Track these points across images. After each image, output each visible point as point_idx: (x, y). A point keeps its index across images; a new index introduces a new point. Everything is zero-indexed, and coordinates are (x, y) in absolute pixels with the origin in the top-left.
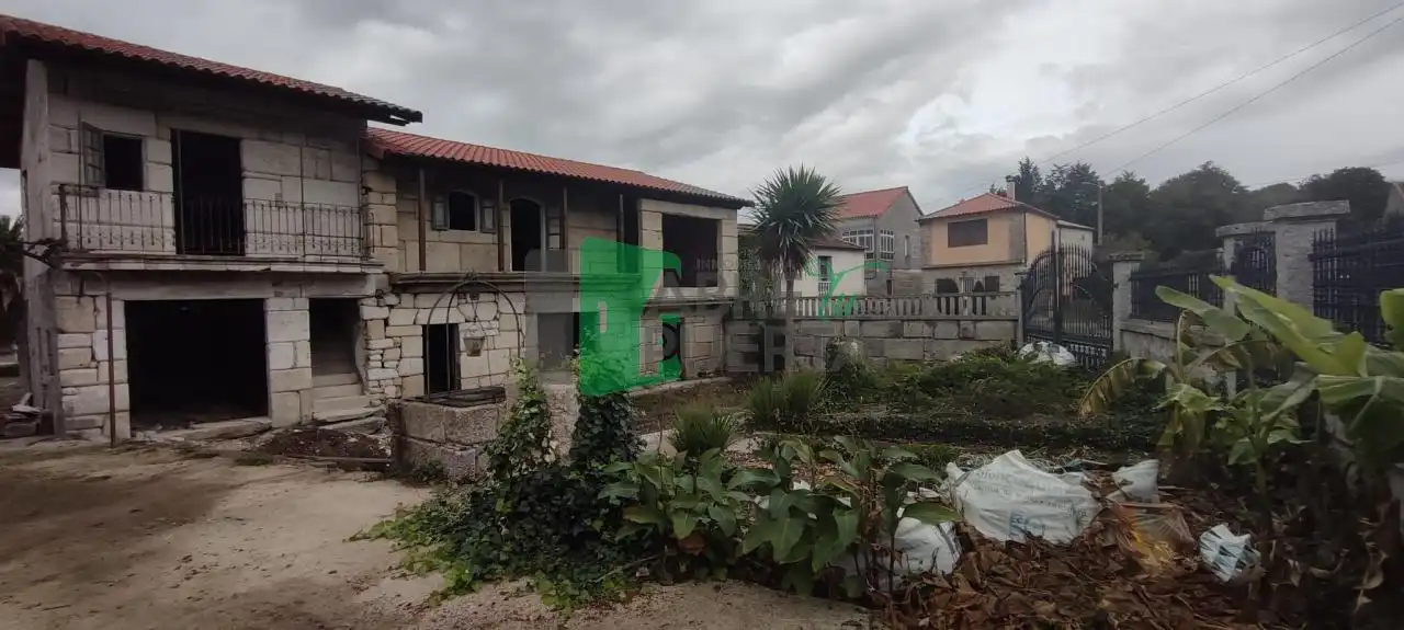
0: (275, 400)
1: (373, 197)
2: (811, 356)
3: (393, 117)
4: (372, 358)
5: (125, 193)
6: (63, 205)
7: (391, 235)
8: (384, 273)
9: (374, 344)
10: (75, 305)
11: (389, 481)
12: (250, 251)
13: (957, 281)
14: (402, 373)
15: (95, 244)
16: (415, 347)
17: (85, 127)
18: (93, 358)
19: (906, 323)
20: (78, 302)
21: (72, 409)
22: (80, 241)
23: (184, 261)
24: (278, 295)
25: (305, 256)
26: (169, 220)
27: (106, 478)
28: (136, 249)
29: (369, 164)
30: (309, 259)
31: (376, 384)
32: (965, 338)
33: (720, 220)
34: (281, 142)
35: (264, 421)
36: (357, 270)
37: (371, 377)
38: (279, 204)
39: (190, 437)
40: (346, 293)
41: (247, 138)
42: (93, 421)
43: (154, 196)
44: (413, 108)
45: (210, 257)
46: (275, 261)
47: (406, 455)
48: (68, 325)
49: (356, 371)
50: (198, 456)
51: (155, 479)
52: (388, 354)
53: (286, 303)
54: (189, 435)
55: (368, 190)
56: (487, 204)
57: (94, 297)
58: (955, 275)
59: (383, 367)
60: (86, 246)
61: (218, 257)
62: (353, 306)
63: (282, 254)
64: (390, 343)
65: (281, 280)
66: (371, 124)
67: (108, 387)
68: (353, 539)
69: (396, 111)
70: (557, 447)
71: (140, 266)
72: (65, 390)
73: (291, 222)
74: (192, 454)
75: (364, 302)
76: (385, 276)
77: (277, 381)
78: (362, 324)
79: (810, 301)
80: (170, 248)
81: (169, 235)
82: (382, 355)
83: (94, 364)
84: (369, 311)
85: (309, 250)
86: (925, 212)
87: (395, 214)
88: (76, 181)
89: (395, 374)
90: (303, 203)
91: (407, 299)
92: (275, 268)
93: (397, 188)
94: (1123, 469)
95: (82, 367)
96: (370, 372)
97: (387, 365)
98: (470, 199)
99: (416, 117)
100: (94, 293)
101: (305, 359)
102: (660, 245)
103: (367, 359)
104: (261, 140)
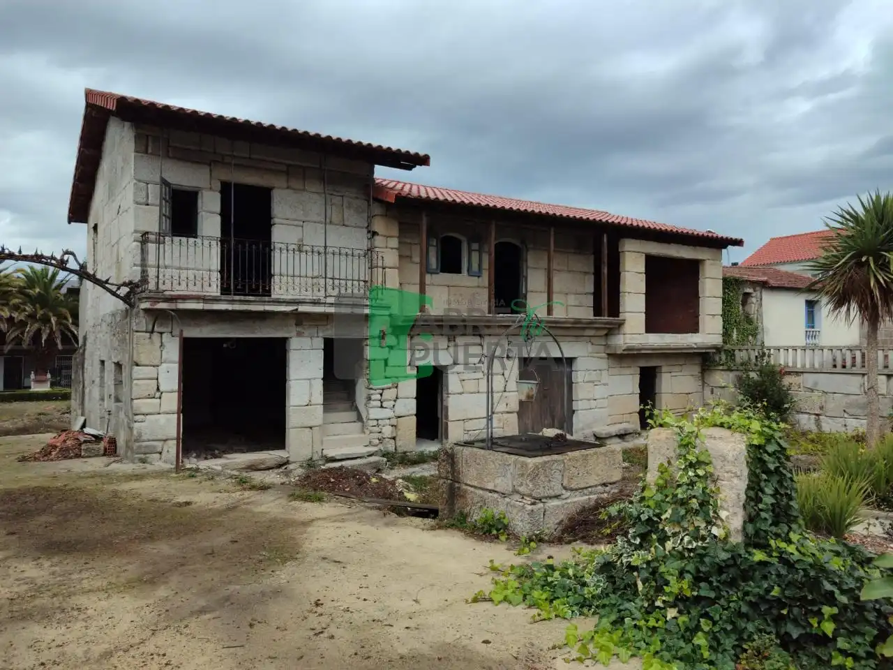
0: (292, 435)
1: (378, 241)
2: (817, 415)
3: (402, 162)
4: (373, 397)
5: (184, 240)
6: (144, 252)
7: (393, 279)
10: (147, 341)
12: (278, 294)
14: (398, 414)
15: (168, 286)
16: (409, 388)
17: (164, 182)
18: (158, 389)
20: (150, 338)
21: (140, 435)
22: (157, 283)
23: (225, 301)
24: (299, 334)
25: (326, 297)
26: (215, 262)
28: (197, 291)
29: (377, 209)
31: (375, 423)
33: (702, 261)
34: (304, 190)
35: (282, 454)
36: (366, 311)
37: (372, 416)
38: (302, 249)
39: (224, 466)
40: (353, 334)
41: (279, 188)
42: (154, 447)
43: (206, 242)
44: (421, 152)
45: (252, 298)
46: (300, 302)
48: (141, 358)
49: (357, 409)
52: (386, 394)
53: (305, 342)
54: (226, 465)
55: (375, 234)
56: (475, 246)
57: (161, 333)
59: (382, 407)
60: (161, 287)
62: (357, 346)
63: (307, 296)
65: (300, 319)
67: (165, 415)
72: (137, 418)
73: (311, 265)
75: (368, 342)
77: (294, 418)
78: (366, 364)
79: (799, 351)
80: (215, 290)
81: (216, 277)
82: (381, 395)
83: (158, 395)
87: (397, 258)
88: (157, 231)
89: (392, 414)
90: (326, 247)
92: (301, 308)
93: (400, 230)
95: (149, 397)
96: (371, 411)
97: (385, 404)
98: (459, 242)
99: (424, 160)
100: (161, 330)
101: (318, 397)
102: (642, 287)
103: (369, 399)
104: (288, 188)
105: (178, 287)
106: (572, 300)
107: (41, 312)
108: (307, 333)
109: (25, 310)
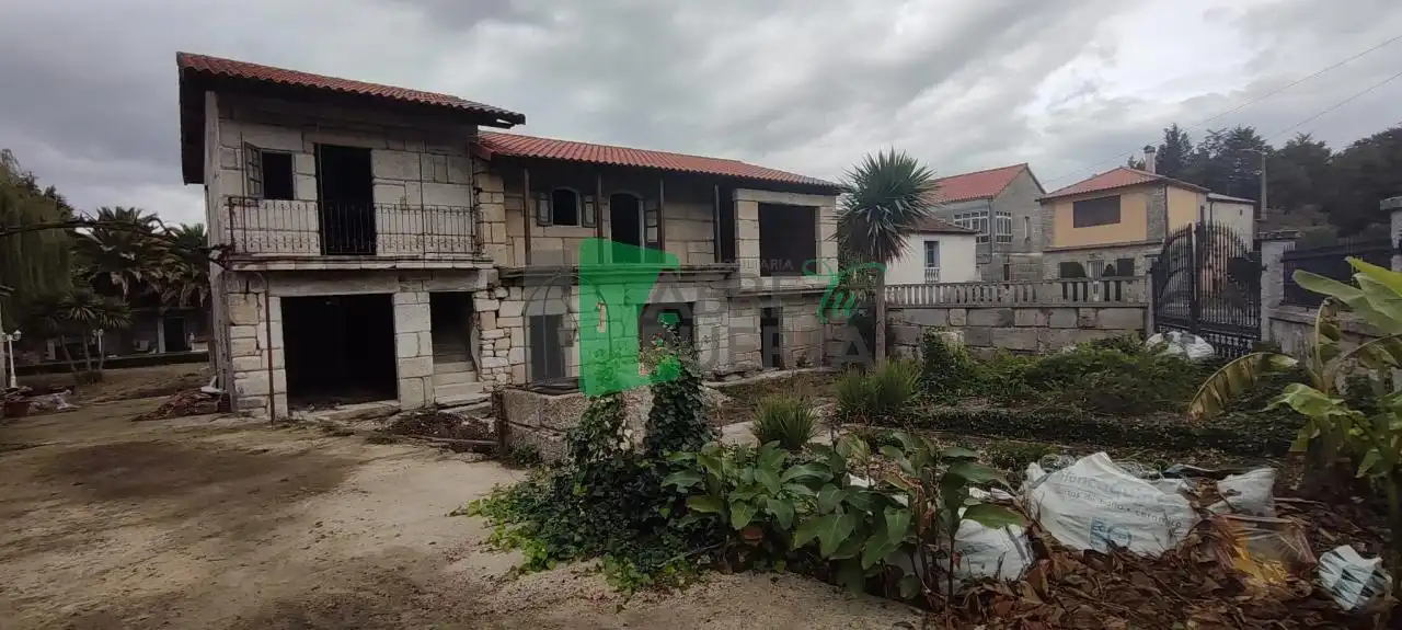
0: (403, 385)
1: (483, 196)
2: (915, 346)
3: (499, 121)
4: (485, 347)
5: (278, 202)
6: (232, 214)
7: (500, 233)
8: (494, 268)
9: (487, 334)
10: (243, 302)
11: (491, 462)
12: (380, 253)
13: (1084, 265)
14: (512, 362)
15: (256, 248)
16: (520, 338)
17: (246, 146)
18: (258, 347)
19: (1017, 312)
20: (245, 299)
21: (242, 391)
22: (245, 246)
23: (326, 261)
24: (404, 290)
25: (425, 254)
26: (314, 224)
27: (265, 451)
28: (287, 252)
29: (479, 167)
30: (428, 256)
31: (489, 371)
32: (1085, 328)
33: (818, 207)
34: (403, 150)
35: (394, 403)
36: (469, 265)
37: (484, 366)
38: (405, 208)
39: (334, 417)
40: (462, 287)
41: (376, 149)
42: (259, 402)
43: (302, 204)
44: (517, 111)
45: (347, 257)
46: (398, 259)
47: (507, 438)
48: (238, 318)
49: (472, 359)
50: (337, 435)
51: (303, 453)
52: (499, 344)
53: (410, 296)
54: (334, 415)
55: (480, 190)
56: (589, 199)
57: (257, 294)
58: (1081, 259)
59: (495, 356)
60: (249, 249)
61: (354, 257)
62: (467, 299)
63: (406, 253)
64: (500, 333)
65: (405, 276)
66: (480, 128)
67: (267, 372)
68: (453, 514)
69: (502, 115)
70: (632, 435)
71: (292, 266)
72: (237, 375)
73: (411, 223)
74: (331, 433)
75: (478, 295)
76: (496, 271)
77: (404, 370)
78: (475, 316)
79: (913, 289)
80: (316, 251)
81: (315, 239)
82: (494, 344)
83: (258, 352)
84: (482, 304)
85: (428, 248)
86: (1048, 191)
87: (503, 212)
88: (240, 194)
89: (505, 362)
90: (422, 206)
91: (515, 292)
92: (400, 265)
93: (505, 187)
94: (1230, 477)
95: (249, 355)
96: (484, 360)
97: (497, 353)
98: (572, 195)
99: (520, 119)
100: (256, 291)
101: (427, 348)
102: (756, 234)
103: (481, 349)
104: (388, 148)
105: (268, 250)
106: (692, 247)
107: (197, 272)
108: (410, 287)
109: (179, 270)
